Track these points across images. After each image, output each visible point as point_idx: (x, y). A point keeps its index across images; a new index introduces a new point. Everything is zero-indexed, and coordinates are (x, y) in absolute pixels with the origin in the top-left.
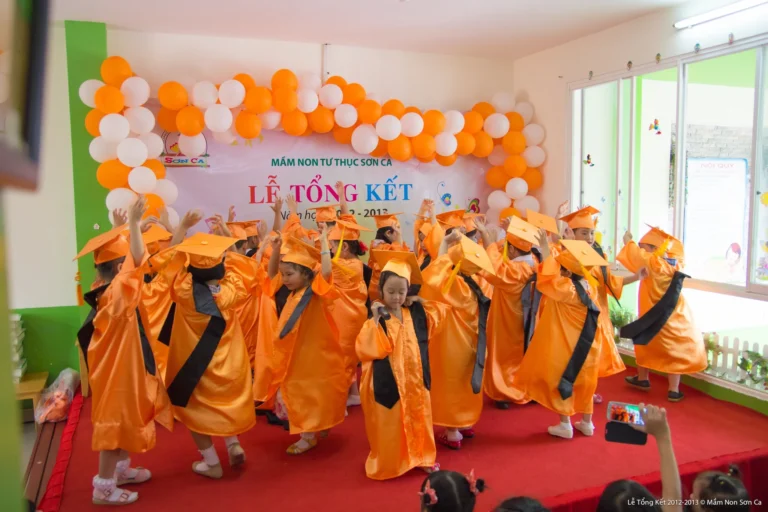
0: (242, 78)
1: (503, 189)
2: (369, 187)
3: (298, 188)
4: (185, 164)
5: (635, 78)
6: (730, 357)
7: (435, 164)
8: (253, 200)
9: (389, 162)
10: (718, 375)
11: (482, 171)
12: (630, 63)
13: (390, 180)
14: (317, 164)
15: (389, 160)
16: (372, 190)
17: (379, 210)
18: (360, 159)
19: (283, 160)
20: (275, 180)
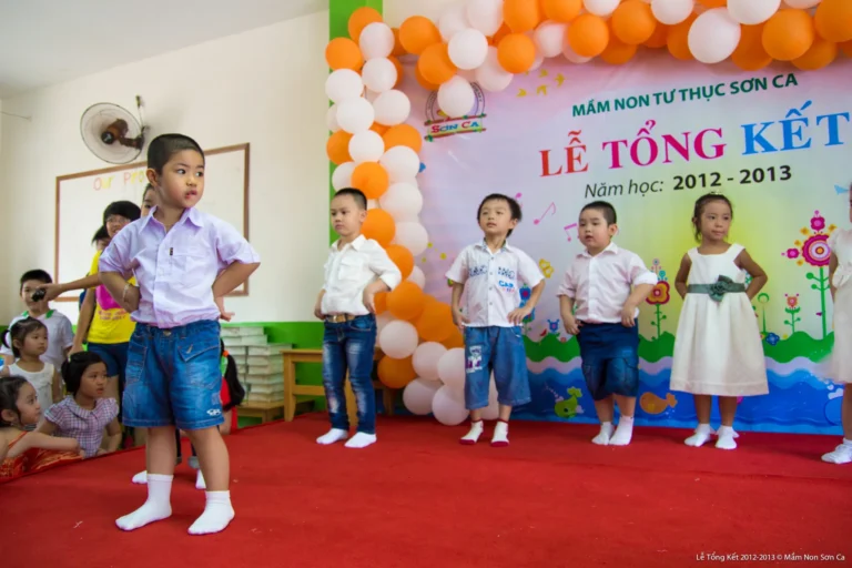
2: (749, 129)
3: (615, 146)
4: (453, 130)
8: (546, 172)
9: (792, 80)
13: (793, 111)
14: (647, 104)
15: (791, 75)
16: (755, 133)
17: (772, 169)
18: (728, 83)
19: (591, 105)
20: (578, 137)
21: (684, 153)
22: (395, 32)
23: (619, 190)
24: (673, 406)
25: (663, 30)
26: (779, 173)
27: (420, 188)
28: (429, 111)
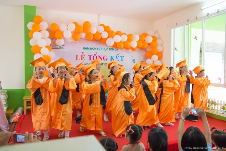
0: (75, 23)
1: (151, 58)
2: (111, 56)
3: (90, 56)
4: (57, 48)
5: (190, 24)
6: (219, 106)
7: (130, 50)
8: (77, 59)
9: (117, 50)
10: (215, 111)
11: (144, 53)
12: (188, 20)
13: (117, 55)
14: (96, 49)
19: (86, 48)
20: (83, 53)
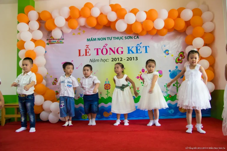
0: (72, 7)
2: (129, 48)
3: (97, 49)
4: (55, 42)
8: (80, 55)
9: (138, 37)
13: (138, 44)
14: (105, 40)
15: (138, 36)
16: (130, 49)
17: (134, 58)
18: (124, 37)
19: (92, 39)
20: (88, 47)
21: (114, 52)
22: (39, 14)
23: (98, 60)
24: (111, 115)
25: (110, 23)
26: (135, 59)
27: (45, 58)
28: (48, 37)
